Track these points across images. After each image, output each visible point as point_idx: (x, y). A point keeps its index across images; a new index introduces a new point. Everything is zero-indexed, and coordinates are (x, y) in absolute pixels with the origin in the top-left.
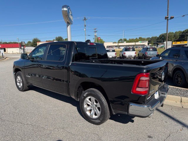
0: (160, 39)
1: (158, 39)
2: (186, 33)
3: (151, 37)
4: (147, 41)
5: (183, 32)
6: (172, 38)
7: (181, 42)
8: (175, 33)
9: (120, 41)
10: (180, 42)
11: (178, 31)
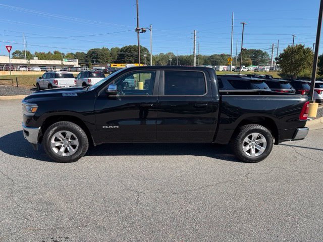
0: (91, 57)
1: (87, 57)
2: (125, 52)
3: (75, 53)
4: (77, 60)
5: (122, 50)
6: (109, 58)
7: (122, 64)
8: (111, 49)
9: (17, 55)
10: (120, 65)
11: (115, 47)
